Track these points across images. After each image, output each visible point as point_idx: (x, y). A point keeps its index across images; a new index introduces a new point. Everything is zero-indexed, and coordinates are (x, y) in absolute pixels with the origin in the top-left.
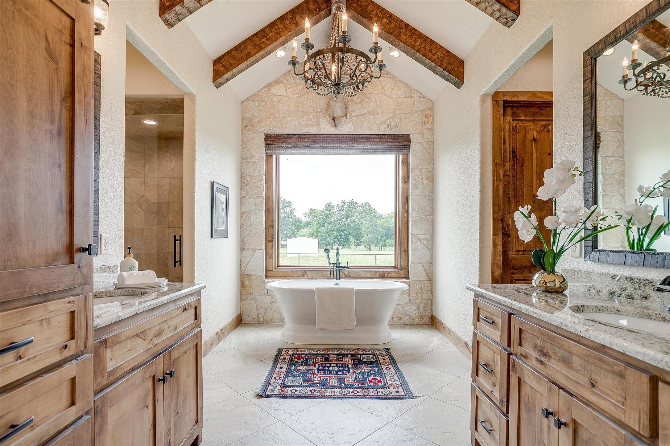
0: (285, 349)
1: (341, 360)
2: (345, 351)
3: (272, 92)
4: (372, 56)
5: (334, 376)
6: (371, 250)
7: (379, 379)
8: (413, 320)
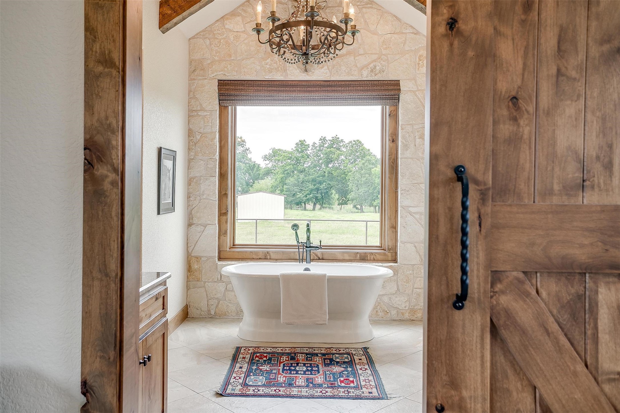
0: (243, 347)
1: (309, 360)
2: (315, 350)
3: (227, 27)
4: (343, 26)
5: (300, 376)
6: (363, 212)
7: (351, 379)
8: (403, 314)
